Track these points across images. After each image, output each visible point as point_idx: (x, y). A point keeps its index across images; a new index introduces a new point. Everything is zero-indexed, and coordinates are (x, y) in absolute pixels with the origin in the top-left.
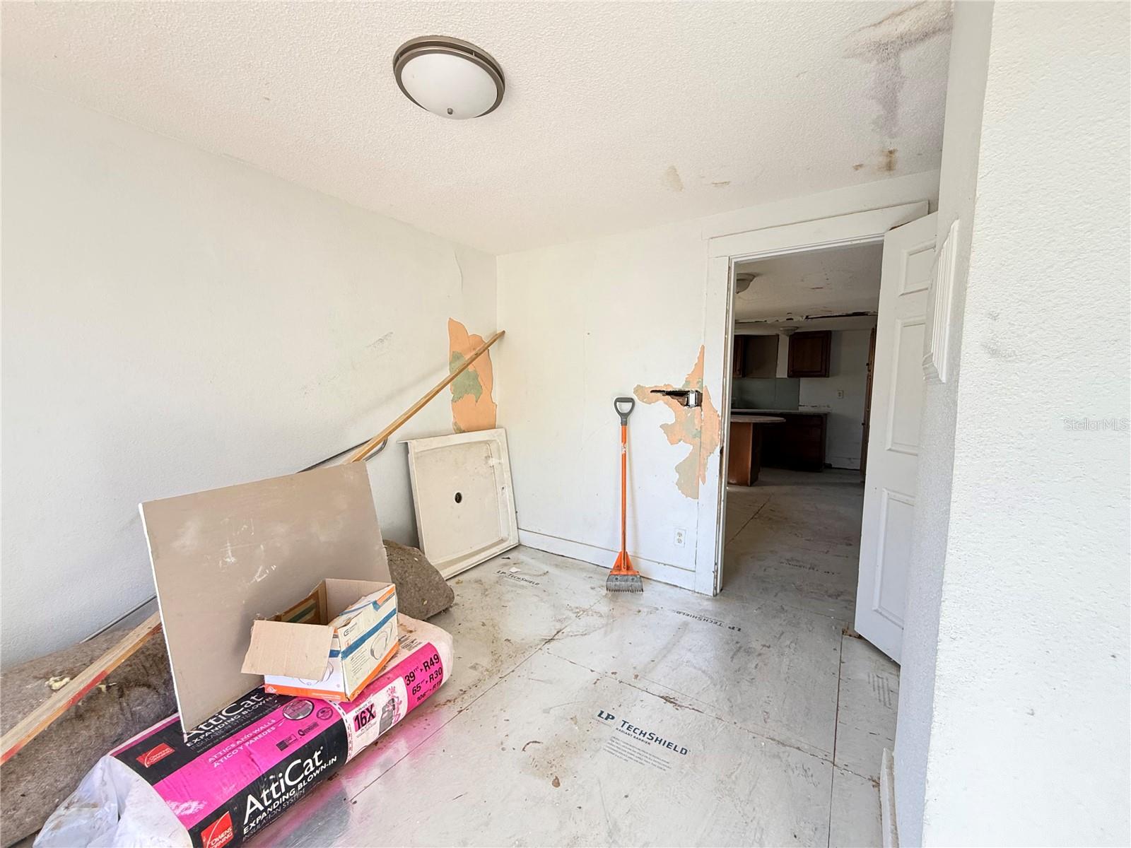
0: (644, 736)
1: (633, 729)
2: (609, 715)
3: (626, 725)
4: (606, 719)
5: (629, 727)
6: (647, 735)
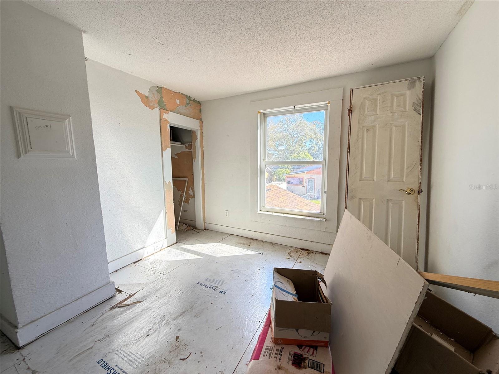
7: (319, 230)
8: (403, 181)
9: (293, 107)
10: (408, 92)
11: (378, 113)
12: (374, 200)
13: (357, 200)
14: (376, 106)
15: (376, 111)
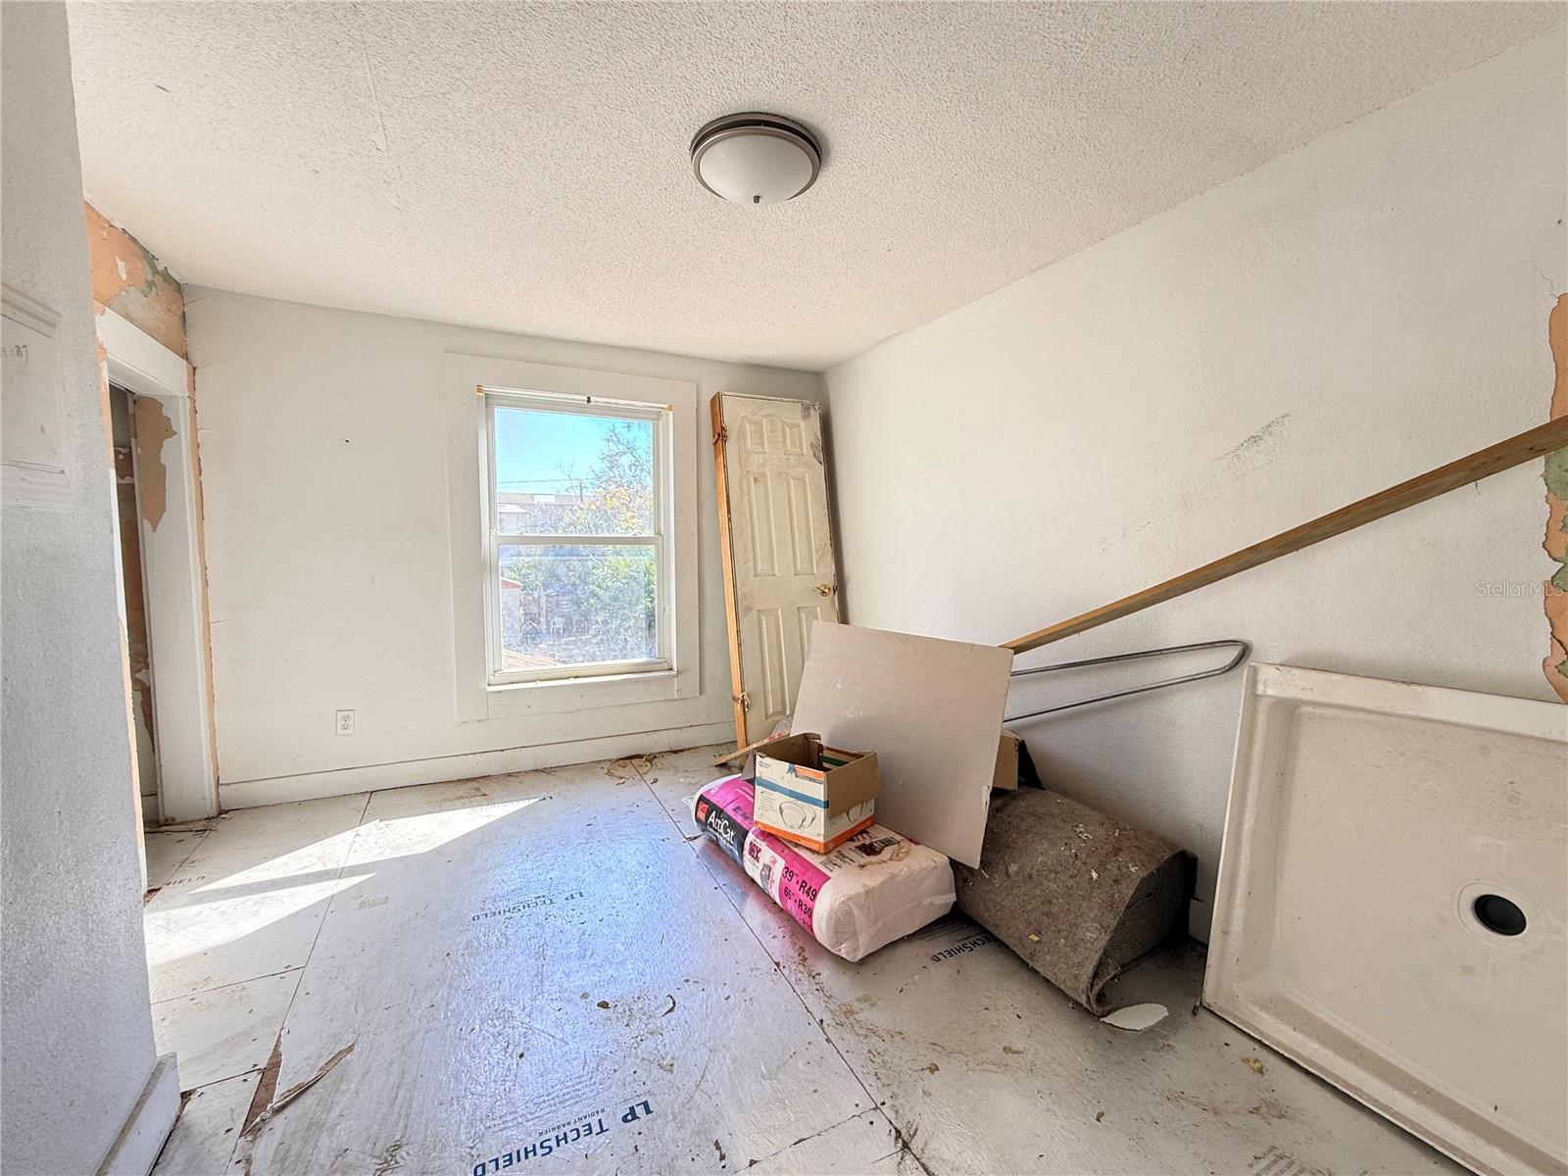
0: (557, 1137)
1: (582, 1133)
2: (635, 1117)
3: (596, 1129)
4: (632, 1109)
5: (590, 1129)
6: (553, 1143)
7: (663, 699)
8: (813, 574)
9: (586, 398)
10: (802, 423)
11: (767, 451)
12: (780, 611)
13: (754, 613)
14: (762, 436)
15: (763, 447)
